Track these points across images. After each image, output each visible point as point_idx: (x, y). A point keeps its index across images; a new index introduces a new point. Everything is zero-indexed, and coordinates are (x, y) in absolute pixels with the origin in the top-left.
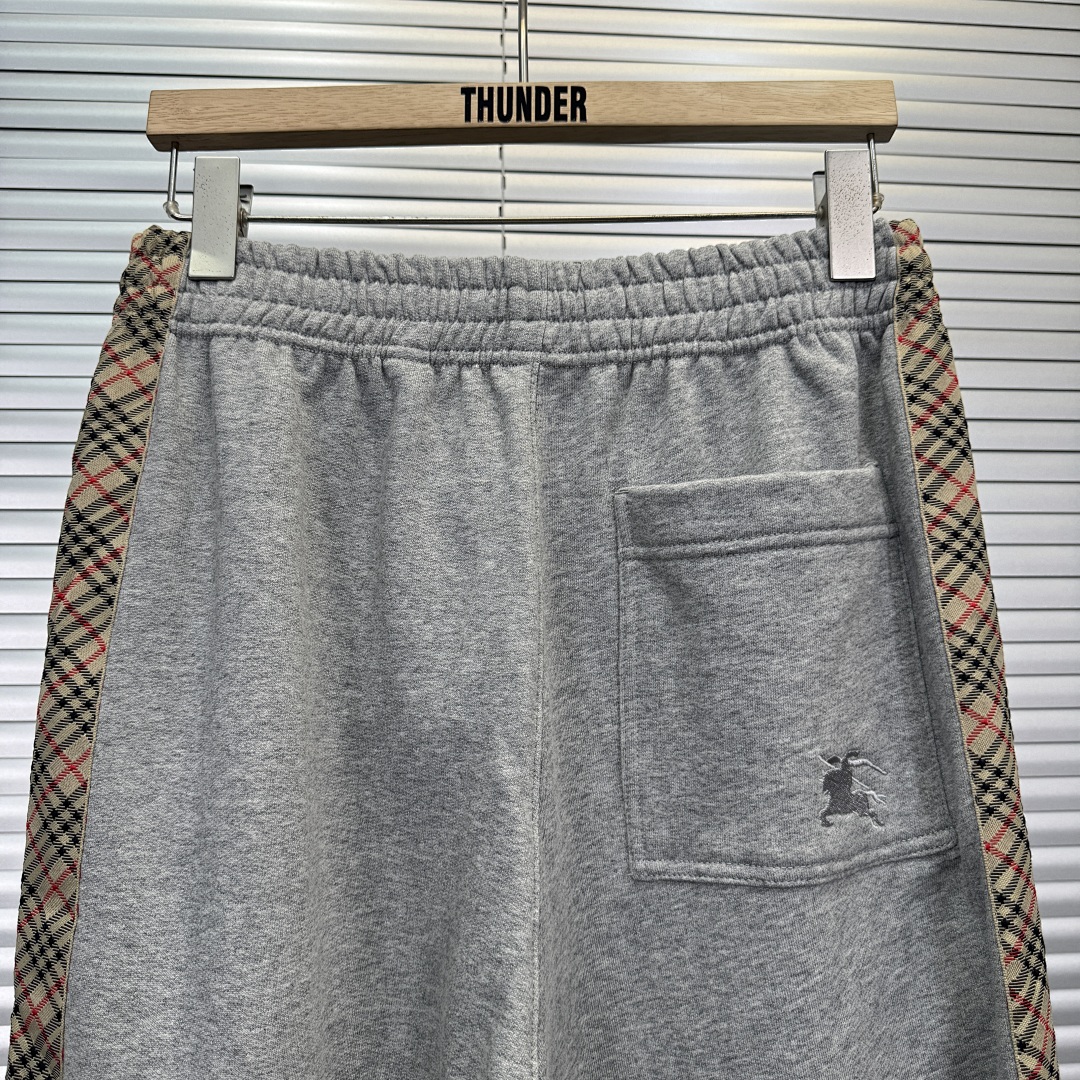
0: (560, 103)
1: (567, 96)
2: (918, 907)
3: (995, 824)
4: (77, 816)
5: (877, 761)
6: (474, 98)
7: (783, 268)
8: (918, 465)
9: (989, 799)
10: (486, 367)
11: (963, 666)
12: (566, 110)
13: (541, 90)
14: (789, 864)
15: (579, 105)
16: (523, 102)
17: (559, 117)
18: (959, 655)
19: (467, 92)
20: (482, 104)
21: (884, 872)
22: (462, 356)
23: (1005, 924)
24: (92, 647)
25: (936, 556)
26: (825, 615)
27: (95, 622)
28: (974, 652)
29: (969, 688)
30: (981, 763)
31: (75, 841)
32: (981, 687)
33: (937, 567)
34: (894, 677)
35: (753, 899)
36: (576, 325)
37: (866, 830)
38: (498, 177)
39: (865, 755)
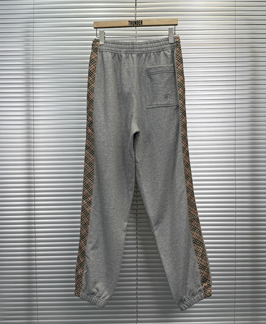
0: (140, 23)
1: (140, 22)
2: (175, 111)
3: (180, 100)
4: (93, 101)
5: (171, 96)
6: (130, 22)
7: (164, 42)
8: (176, 64)
9: (180, 98)
10: (131, 54)
11: (179, 85)
12: (140, 24)
13: (137, 21)
14: (160, 105)
15: (141, 23)
16: (135, 23)
17: (139, 24)
18: (178, 84)
19: (129, 21)
20: (131, 23)
21: (171, 107)
22: (129, 53)
23: (180, 110)
24: (93, 84)
25: (177, 74)
26: (165, 80)
27: (93, 82)
28: (180, 84)
29: (179, 87)
30: (180, 95)
31: (93, 103)
32: (180, 87)
33: (177, 75)
34: (174, 87)
35: (157, 108)
36: (141, 49)
37: (169, 103)
38: (135, 32)
39: (170, 95)
